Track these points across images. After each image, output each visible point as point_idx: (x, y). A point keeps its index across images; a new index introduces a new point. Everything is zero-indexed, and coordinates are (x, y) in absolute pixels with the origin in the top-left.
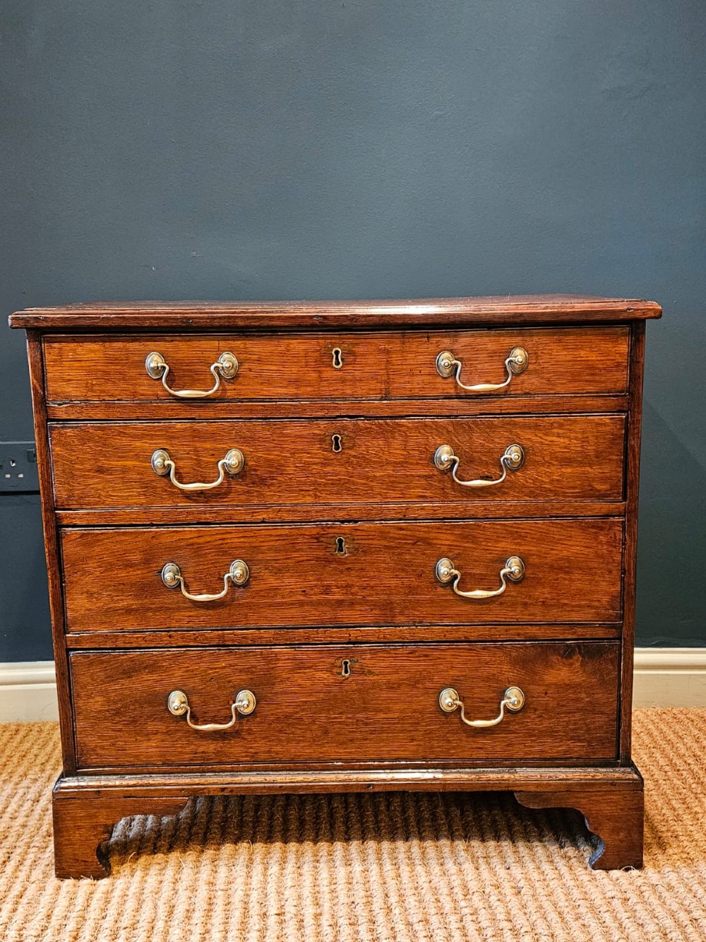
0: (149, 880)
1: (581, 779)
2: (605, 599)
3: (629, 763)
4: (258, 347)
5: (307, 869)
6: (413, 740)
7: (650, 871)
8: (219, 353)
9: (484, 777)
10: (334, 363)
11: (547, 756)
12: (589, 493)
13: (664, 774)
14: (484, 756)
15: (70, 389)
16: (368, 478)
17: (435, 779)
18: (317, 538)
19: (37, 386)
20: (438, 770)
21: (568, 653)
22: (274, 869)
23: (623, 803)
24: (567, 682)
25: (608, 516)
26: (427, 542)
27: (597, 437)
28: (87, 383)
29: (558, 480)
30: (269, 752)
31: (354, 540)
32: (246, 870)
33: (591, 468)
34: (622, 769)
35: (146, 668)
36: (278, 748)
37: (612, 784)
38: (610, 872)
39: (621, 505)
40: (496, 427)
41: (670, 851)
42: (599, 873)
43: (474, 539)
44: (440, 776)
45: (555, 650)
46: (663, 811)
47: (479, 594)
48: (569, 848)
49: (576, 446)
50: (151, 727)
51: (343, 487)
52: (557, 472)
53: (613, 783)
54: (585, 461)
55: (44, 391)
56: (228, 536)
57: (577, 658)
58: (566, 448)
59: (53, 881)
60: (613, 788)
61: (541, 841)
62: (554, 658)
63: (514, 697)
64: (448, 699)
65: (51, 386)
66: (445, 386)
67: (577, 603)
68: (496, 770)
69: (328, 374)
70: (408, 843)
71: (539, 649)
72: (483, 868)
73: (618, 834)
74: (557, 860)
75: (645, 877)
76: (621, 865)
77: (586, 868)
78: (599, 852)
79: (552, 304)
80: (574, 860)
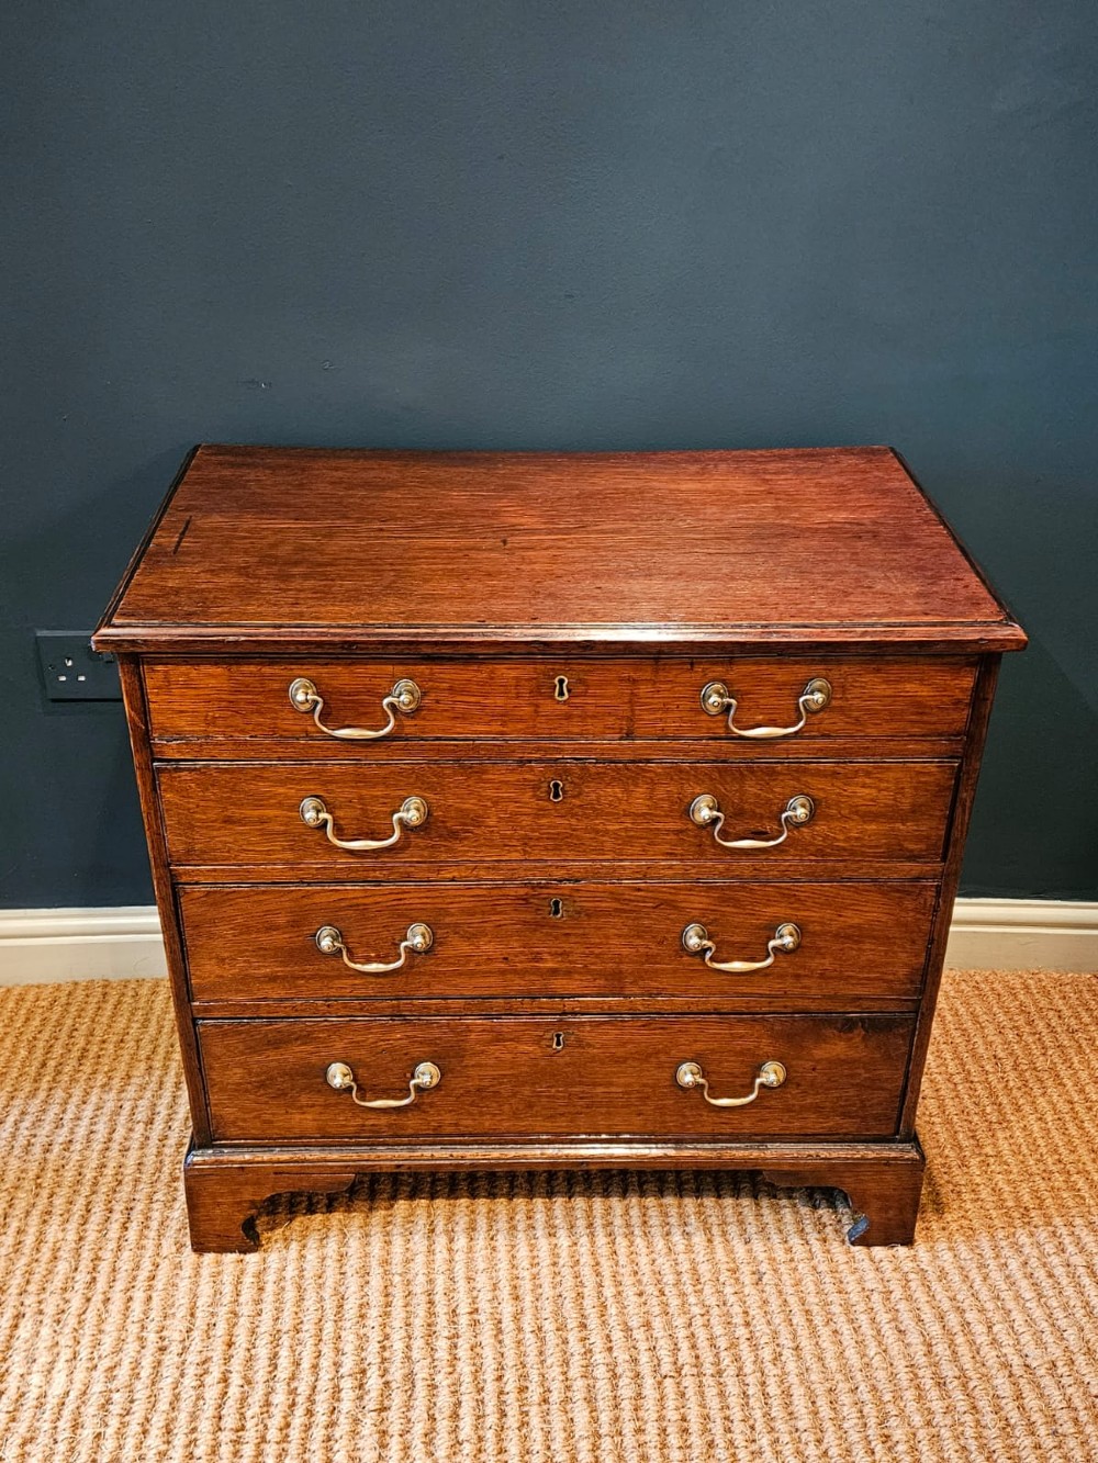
0: (309, 1257)
1: (848, 1159)
2: (902, 972)
3: (913, 1138)
4: (448, 674)
5: (502, 1241)
6: (639, 1115)
7: (921, 1248)
8: (394, 680)
9: (728, 1154)
10: (556, 694)
11: (809, 1131)
12: (896, 852)
14: (729, 1131)
15: (182, 723)
16: (597, 832)
17: (666, 1157)
18: (525, 899)
19: (136, 719)
20: (669, 1145)
21: (848, 1026)
22: (461, 1242)
23: (897, 1183)
24: (842, 1057)
25: (918, 879)
26: (672, 905)
27: (916, 788)
28: (207, 716)
29: (857, 838)
30: (457, 1125)
31: (575, 901)
32: (427, 1243)
33: (904, 825)
34: (901, 1146)
35: (297, 1039)
36: (469, 1122)
37: (885, 1164)
38: (872, 1249)
39: (938, 866)
40: (779, 773)
41: (948, 1217)
42: (859, 1251)
43: (736, 903)
44: (672, 1153)
45: (830, 1023)
47: (737, 966)
48: (825, 1210)
49: (886, 798)
50: (304, 1099)
51: (560, 842)
52: (855, 828)
53: (887, 1162)
54: (892, 814)
55: (146, 725)
56: (405, 896)
57: (859, 1032)
58: (872, 800)
59: (189, 1255)
60: (886, 1168)
61: (790, 1198)
62: (829, 1032)
63: (772, 1074)
64: (688, 1075)
65: (156, 719)
66: (712, 725)
67: (866, 975)
68: (743, 1145)
69: (547, 707)
71: (811, 1023)
72: (718, 1240)
73: (886, 1212)
74: (808, 1229)
75: (914, 1258)
76: (887, 1242)
77: (843, 1242)
78: (862, 1227)
79: (873, 625)
80: (829, 1229)
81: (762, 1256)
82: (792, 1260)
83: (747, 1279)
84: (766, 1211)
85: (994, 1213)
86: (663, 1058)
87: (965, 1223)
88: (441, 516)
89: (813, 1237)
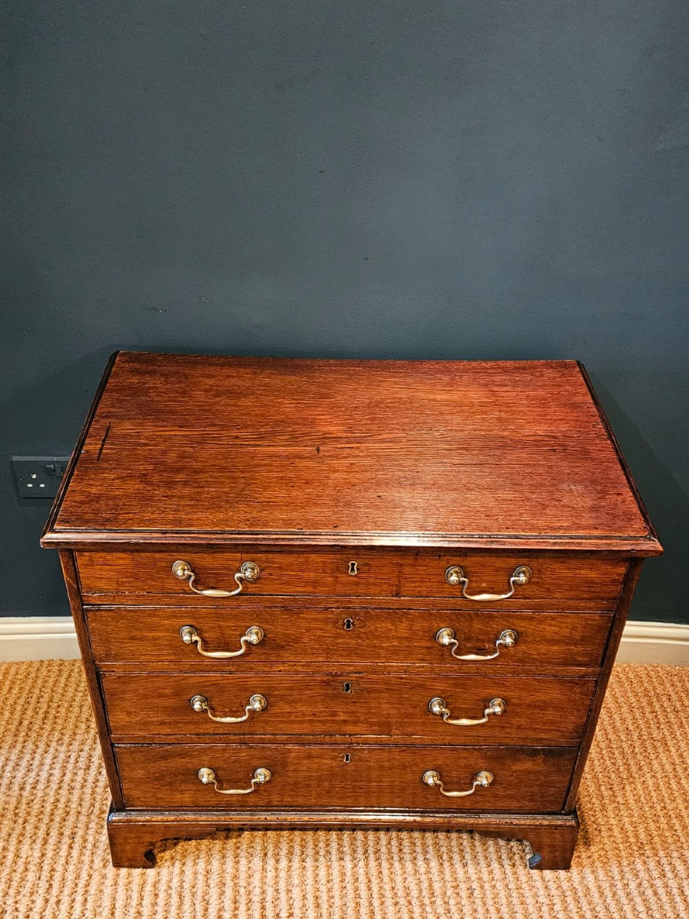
0: (187, 873)
1: (531, 825)
2: (571, 727)
3: (573, 812)
4: (279, 559)
5: (309, 862)
6: (399, 798)
7: (574, 869)
8: (242, 561)
10: (349, 571)
11: (507, 808)
12: (570, 661)
14: (456, 807)
15: (102, 584)
16: (375, 647)
18: (328, 683)
19: (71, 582)
20: (418, 814)
21: (534, 753)
22: (284, 864)
23: (562, 839)
24: (530, 770)
25: (583, 676)
26: (423, 687)
27: (585, 628)
28: (118, 581)
29: (544, 654)
30: (281, 801)
31: (359, 684)
32: (261, 864)
33: (576, 647)
34: (565, 817)
35: (178, 755)
36: (289, 799)
37: (555, 829)
38: (543, 871)
39: (597, 669)
40: (496, 617)
41: (593, 848)
42: (535, 872)
43: (465, 687)
44: (418, 819)
45: (523, 752)
47: (464, 722)
49: (565, 632)
50: (183, 787)
51: (352, 652)
52: (543, 648)
53: (556, 827)
54: (570, 641)
55: (78, 586)
56: (248, 680)
57: (541, 757)
58: (555, 633)
59: (111, 871)
60: (555, 831)
62: (522, 756)
63: (484, 779)
64: (431, 779)
65: (84, 582)
66: (451, 590)
67: (547, 728)
68: (464, 815)
69: (343, 578)
71: (510, 751)
72: (446, 864)
73: (554, 854)
74: (504, 857)
75: (570, 880)
76: (554, 866)
77: (525, 866)
78: (538, 859)
79: (560, 537)
80: (517, 857)
81: (474, 877)
82: (493, 879)
83: (464, 894)
84: (477, 843)
85: (621, 847)
86: (414, 768)
87: (603, 853)
88: (277, 423)
89: (506, 863)
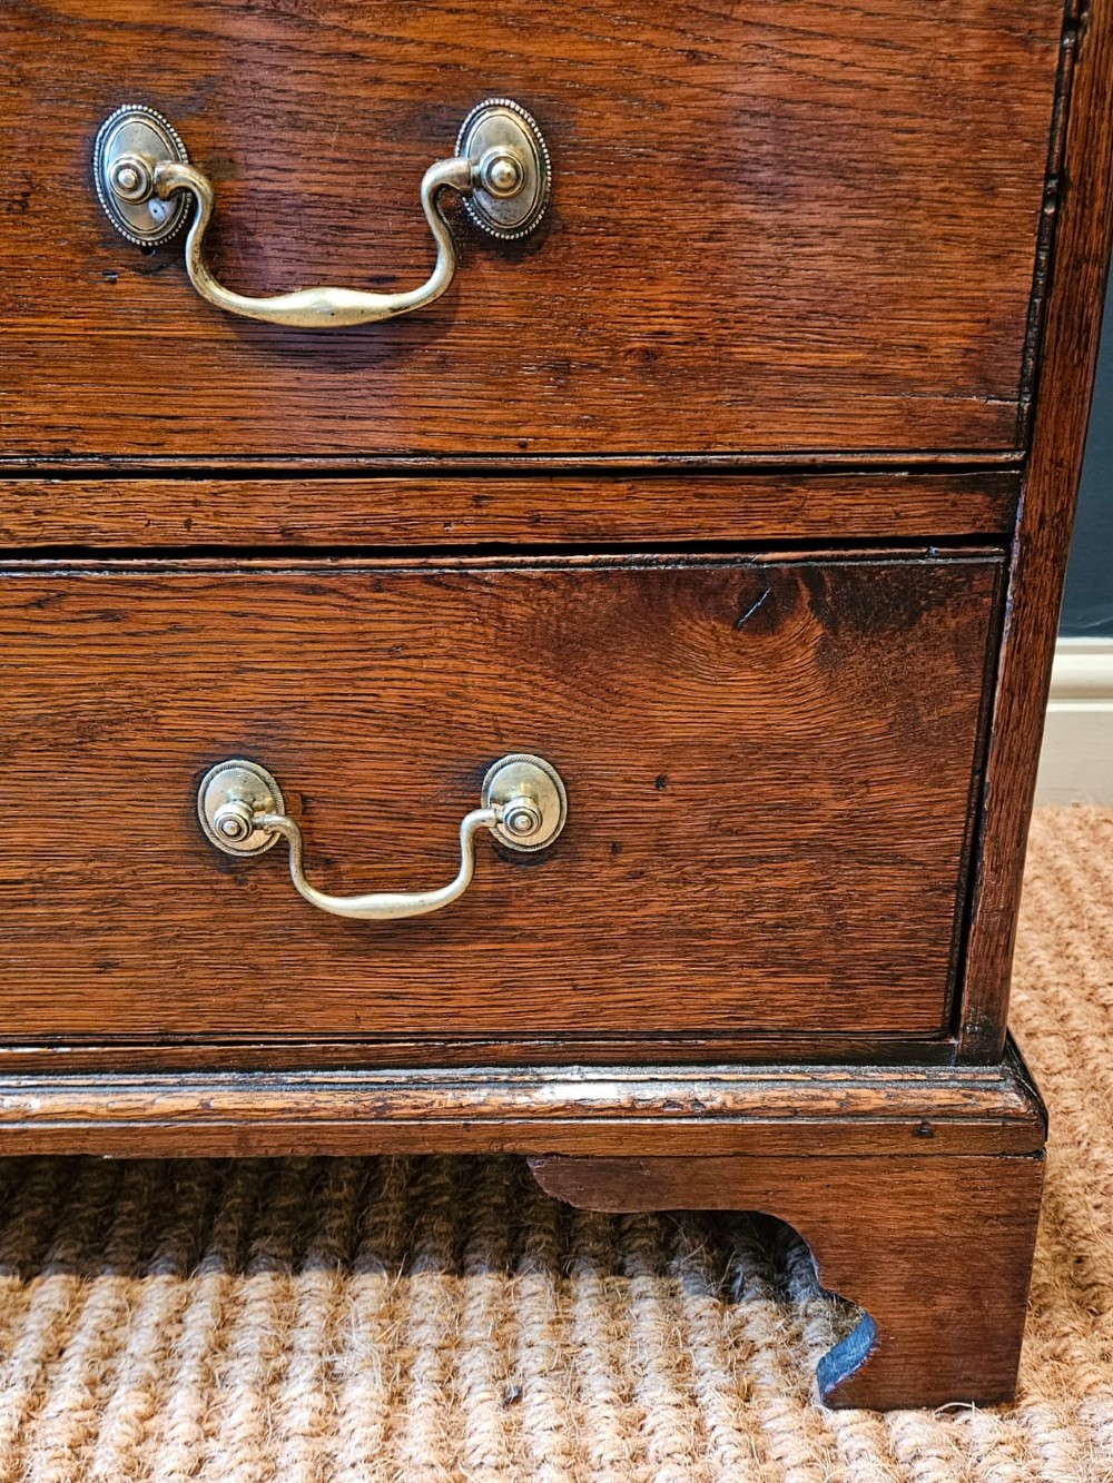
1: (796, 1112)
2: (948, 346)
3: (999, 1050)
6: (105, 967)
7: (1039, 1410)
9: (405, 1102)
11: (665, 1023)
13: (1100, 1012)
17: (205, 1112)
20: (223, 1076)
21: (759, 605)
23: (957, 1197)
34: (966, 1072)
37: (918, 1133)
38: (890, 1417)
42: (850, 1425)
45: (703, 592)
46: (1097, 1154)
48: (756, 1305)
53: (923, 1126)
57: (803, 627)
60: (919, 1146)
61: (661, 1271)
62: (698, 630)
67: (813, 358)
68: (460, 1074)
70: (184, 1287)
71: (630, 591)
72: (422, 1393)
73: (928, 1301)
74: (703, 1359)
75: (1021, 1450)
76: (940, 1396)
77: (804, 1398)
78: (859, 1347)
80: (763, 1361)
82: (640, 1455)
84: (584, 1309)
86: (140, 742)
89: (711, 1378)
